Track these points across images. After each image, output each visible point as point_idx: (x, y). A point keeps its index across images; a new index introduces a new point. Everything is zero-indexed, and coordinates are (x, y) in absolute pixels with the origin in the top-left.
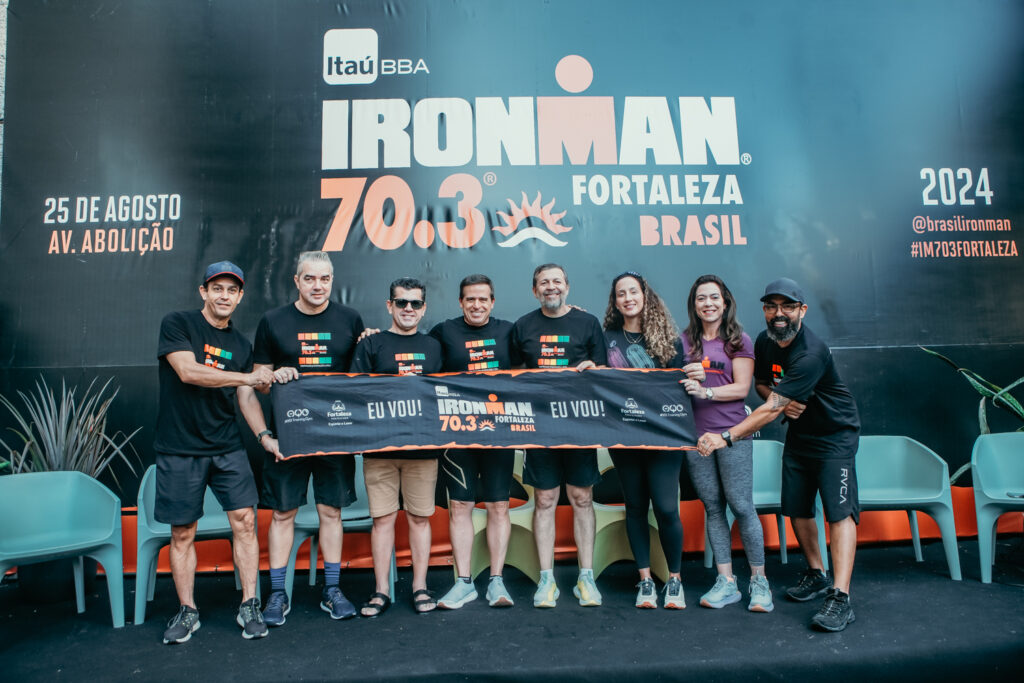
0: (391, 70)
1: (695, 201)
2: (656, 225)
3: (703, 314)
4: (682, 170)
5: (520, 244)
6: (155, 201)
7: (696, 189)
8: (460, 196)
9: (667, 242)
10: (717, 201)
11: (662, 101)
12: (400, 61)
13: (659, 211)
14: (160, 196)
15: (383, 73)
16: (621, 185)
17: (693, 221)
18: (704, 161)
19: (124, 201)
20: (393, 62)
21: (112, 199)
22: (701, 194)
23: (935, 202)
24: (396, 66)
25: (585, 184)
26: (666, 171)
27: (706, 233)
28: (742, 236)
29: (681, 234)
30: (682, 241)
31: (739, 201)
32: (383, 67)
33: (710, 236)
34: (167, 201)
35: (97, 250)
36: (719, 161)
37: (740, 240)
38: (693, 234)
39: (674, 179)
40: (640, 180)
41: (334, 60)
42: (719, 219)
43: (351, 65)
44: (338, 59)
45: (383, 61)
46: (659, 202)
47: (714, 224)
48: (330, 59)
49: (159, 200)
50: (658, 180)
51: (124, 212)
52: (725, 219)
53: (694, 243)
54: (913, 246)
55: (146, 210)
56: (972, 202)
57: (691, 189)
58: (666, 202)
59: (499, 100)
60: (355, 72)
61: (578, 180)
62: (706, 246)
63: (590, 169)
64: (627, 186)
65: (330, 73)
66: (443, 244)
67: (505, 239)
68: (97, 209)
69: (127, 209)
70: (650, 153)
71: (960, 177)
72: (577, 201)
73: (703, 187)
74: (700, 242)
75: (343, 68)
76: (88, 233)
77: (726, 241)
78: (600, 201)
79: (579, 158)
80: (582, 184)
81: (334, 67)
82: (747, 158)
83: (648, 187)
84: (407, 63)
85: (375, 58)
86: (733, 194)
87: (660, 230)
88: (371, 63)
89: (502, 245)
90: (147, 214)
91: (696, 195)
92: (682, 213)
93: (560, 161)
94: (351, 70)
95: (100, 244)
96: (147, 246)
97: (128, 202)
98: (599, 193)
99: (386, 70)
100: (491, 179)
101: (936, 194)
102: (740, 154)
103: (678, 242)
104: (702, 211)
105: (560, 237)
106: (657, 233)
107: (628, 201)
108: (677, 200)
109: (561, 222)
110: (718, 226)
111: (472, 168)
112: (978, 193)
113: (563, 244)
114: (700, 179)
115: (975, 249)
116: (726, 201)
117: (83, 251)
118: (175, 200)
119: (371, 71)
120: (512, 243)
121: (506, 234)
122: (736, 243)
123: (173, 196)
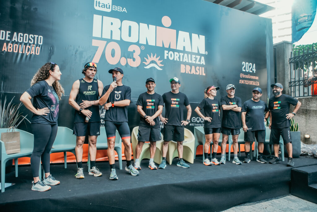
0: (115, 9)
1: (194, 62)
2: (185, 68)
4: (192, 53)
5: (150, 68)
6: (33, 37)
7: (195, 59)
8: (134, 51)
9: (187, 72)
10: (199, 63)
11: (188, 34)
12: (118, 7)
13: (186, 64)
14: (35, 36)
15: (113, 9)
16: (177, 55)
17: (193, 67)
18: (197, 52)
19: (21, 35)
20: (116, 7)
21: (15, 34)
22: (196, 61)
23: (245, 71)
24: (117, 8)
25: (168, 53)
26: (188, 53)
27: (196, 71)
29: (190, 71)
30: (191, 72)
31: (204, 64)
32: (113, 8)
33: (197, 72)
34: (38, 38)
35: (9, 51)
36: (200, 53)
37: (204, 74)
38: (193, 71)
39: (190, 55)
40: (181, 54)
41: (98, 2)
42: (199, 68)
43: (103, 5)
44: (99, 2)
45: (113, 6)
46: (186, 61)
47: (198, 69)
48: (97, 1)
49: (34, 37)
50: (186, 55)
51: (20, 39)
52: (201, 68)
53: (193, 73)
54: (240, 81)
55: (29, 39)
56: (251, 72)
57: (193, 59)
58: (187, 61)
59: (146, 25)
60: (104, 7)
61: (166, 52)
62: (196, 75)
63: (169, 49)
64: (178, 56)
65: (96, 6)
66: (129, 65)
67: (146, 66)
68: (9, 36)
69: (22, 38)
70: (184, 47)
71: (250, 65)
72: (166, 58)
73: (196, 59)
74: (195, 74)
75: (101, 5)
76: (5, 44)
77: (201, 74)
78: (171, 59)
79: (167, 46)
80: (167, 53)
81: (98, 4)
82: (207, 53)
83: (183, 56)
84: (121, 8)
85: (111, 4)
86: (203, 62)
87: (185, 69)
88: (109, 6)
89: (145, 67)
90: (30, 41)
91: (194, 61)
92: (191, 65)
93: (161, 46)
94: (103, 6)
95: (10, 49)
96: (29, 52)
97: (22, 35)
98: (171, 56)
99: (114, 9)
100: (143, 48)
101: (245, 69)
102: (205, 51)
103: (189, 73)
104: (196, 65)
105: (161, 67)
107: (178, 60)
108: (190, 62)
109: (161, 63)
110: (199, 70)
111: (138, 44)
112: (253, 70)
113: (161, 69)
114: (196, 56)
115: (251, 83)
116: (201, 63)
117: (3, 50)
118: (41, 38)
119: (109, 8)
120: (148, 67)
121: (146, 64)
123: (40, 37)
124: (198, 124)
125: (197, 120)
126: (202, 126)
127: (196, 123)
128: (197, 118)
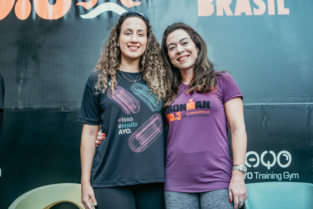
3: (177, 62)
5: (99, 17)
28: (286, 7)
30: (233, 12)
33: (257, 7)
53: (243, 14)
62: (253, 17)
66: (37, 15)
67: (86, 11)
74: (249, 13)
77: (272, 12)
89: (84, 17)
103: (229, 13)
106: (212, 6)
120: (92, 15)
121: (88, 8)
122: (280, 13)
124: (270, 172)
125: (266, 161)
126: (283, 180)
127: (262, 169)
128: (266, 152)
